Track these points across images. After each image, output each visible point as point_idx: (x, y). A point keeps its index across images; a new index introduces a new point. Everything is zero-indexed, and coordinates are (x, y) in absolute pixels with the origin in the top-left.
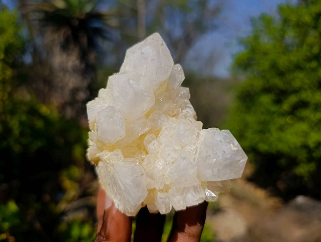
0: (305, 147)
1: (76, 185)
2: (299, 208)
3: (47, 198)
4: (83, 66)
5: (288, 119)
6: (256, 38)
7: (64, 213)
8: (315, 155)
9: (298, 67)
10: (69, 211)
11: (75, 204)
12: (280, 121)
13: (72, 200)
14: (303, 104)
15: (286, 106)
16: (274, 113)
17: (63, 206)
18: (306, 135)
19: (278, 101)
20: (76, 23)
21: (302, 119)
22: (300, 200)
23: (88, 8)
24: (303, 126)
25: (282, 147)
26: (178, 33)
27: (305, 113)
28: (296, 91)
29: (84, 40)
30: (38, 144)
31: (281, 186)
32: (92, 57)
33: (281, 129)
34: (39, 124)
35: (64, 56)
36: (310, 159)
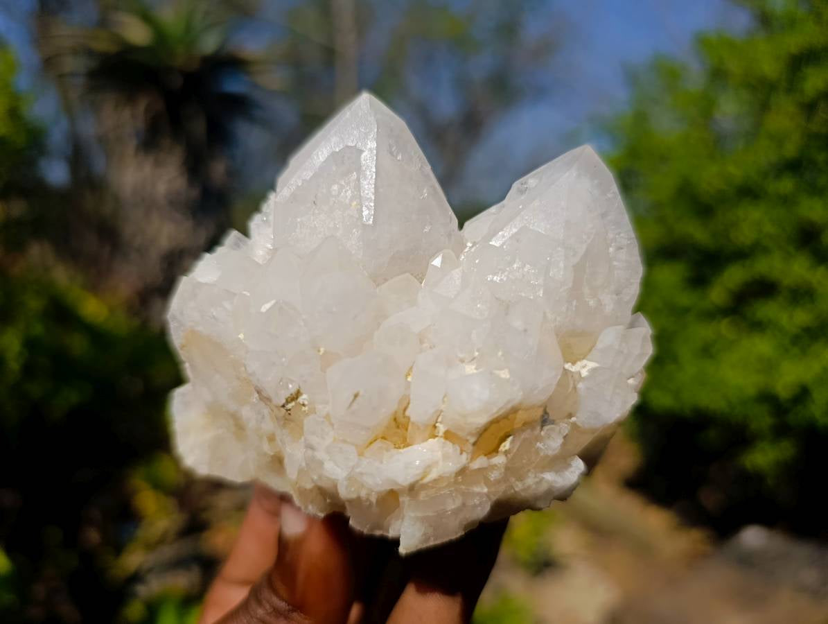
0: (767, 398)
1: (170, 503)
2: (747, 561)
3: (93, 536)
4: (195, 193)
5: (724, 327)
6: (641, 118)
7: (136, 578)
8: (792, 419)
9: (748, 192)
10: (150, 570)
11: (168, 552)
12: (703, 332)
13: (161, 541)
14: (764, 289)
15: (718, 294)
16: (686, 310)
17: (133, 559)
18: (769, 366)
19: (699, 281)
20: (177, 82)
21: (758, 326)
22: (753, 537)
23: (209, 44)
24: (762, 346)
25: (710, 400)
26: (446, 106)
27: (768, 310)
28: (742, 255)
29: (199, 127)
30: (71, 397)
31: (710, 499)
32: (218, 169)
33: (707, 351)
34: (78, 344)
35: (148, 168)
36: (781, 431)
